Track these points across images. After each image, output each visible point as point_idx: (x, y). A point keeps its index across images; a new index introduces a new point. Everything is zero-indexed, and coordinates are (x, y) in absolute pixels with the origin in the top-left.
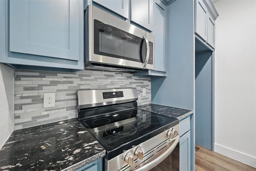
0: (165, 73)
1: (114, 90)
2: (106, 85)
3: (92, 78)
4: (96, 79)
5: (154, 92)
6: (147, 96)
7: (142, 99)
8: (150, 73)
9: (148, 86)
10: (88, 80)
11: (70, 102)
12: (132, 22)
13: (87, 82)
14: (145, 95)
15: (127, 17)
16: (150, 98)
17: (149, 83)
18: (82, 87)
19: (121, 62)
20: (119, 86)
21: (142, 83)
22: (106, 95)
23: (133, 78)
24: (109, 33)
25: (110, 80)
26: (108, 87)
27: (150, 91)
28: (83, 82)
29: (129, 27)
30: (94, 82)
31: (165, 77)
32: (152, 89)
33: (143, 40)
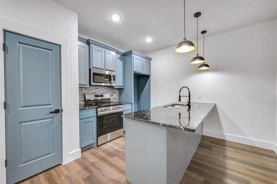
0: (123, 86)
1: (100, 94)
2: (96, 92)
3: (90, 89)
4: (91, 90)
5: (120, 95)
6: (116, 98)
7: (113, 99)
8: (115, 87)
9: (117, 92)
10: (88, 90)
11: (82, 98)
12: (106, 70)
13: (88, 91)
14: (115, 97)
15: (104, 69)
16: (118, 99)
17: (118, 91)
18: (86, 93)
19: (103, 84)
20: (101, 93)
21: (114, 91)
22: (96, 96)
23: (109, 89)
24: (97, 75)
25: (97, 90)
26: (97, 93)
27: (118, 95)
28: (87, 91)
29: (105, 72)
30: (91, 91)
31: (124, 88)
32: (119, 94)
33: (110, 75)
